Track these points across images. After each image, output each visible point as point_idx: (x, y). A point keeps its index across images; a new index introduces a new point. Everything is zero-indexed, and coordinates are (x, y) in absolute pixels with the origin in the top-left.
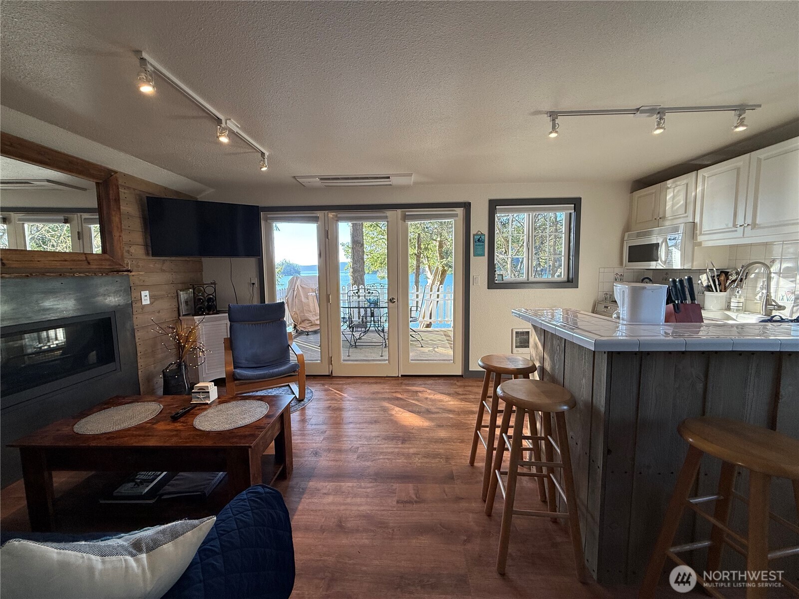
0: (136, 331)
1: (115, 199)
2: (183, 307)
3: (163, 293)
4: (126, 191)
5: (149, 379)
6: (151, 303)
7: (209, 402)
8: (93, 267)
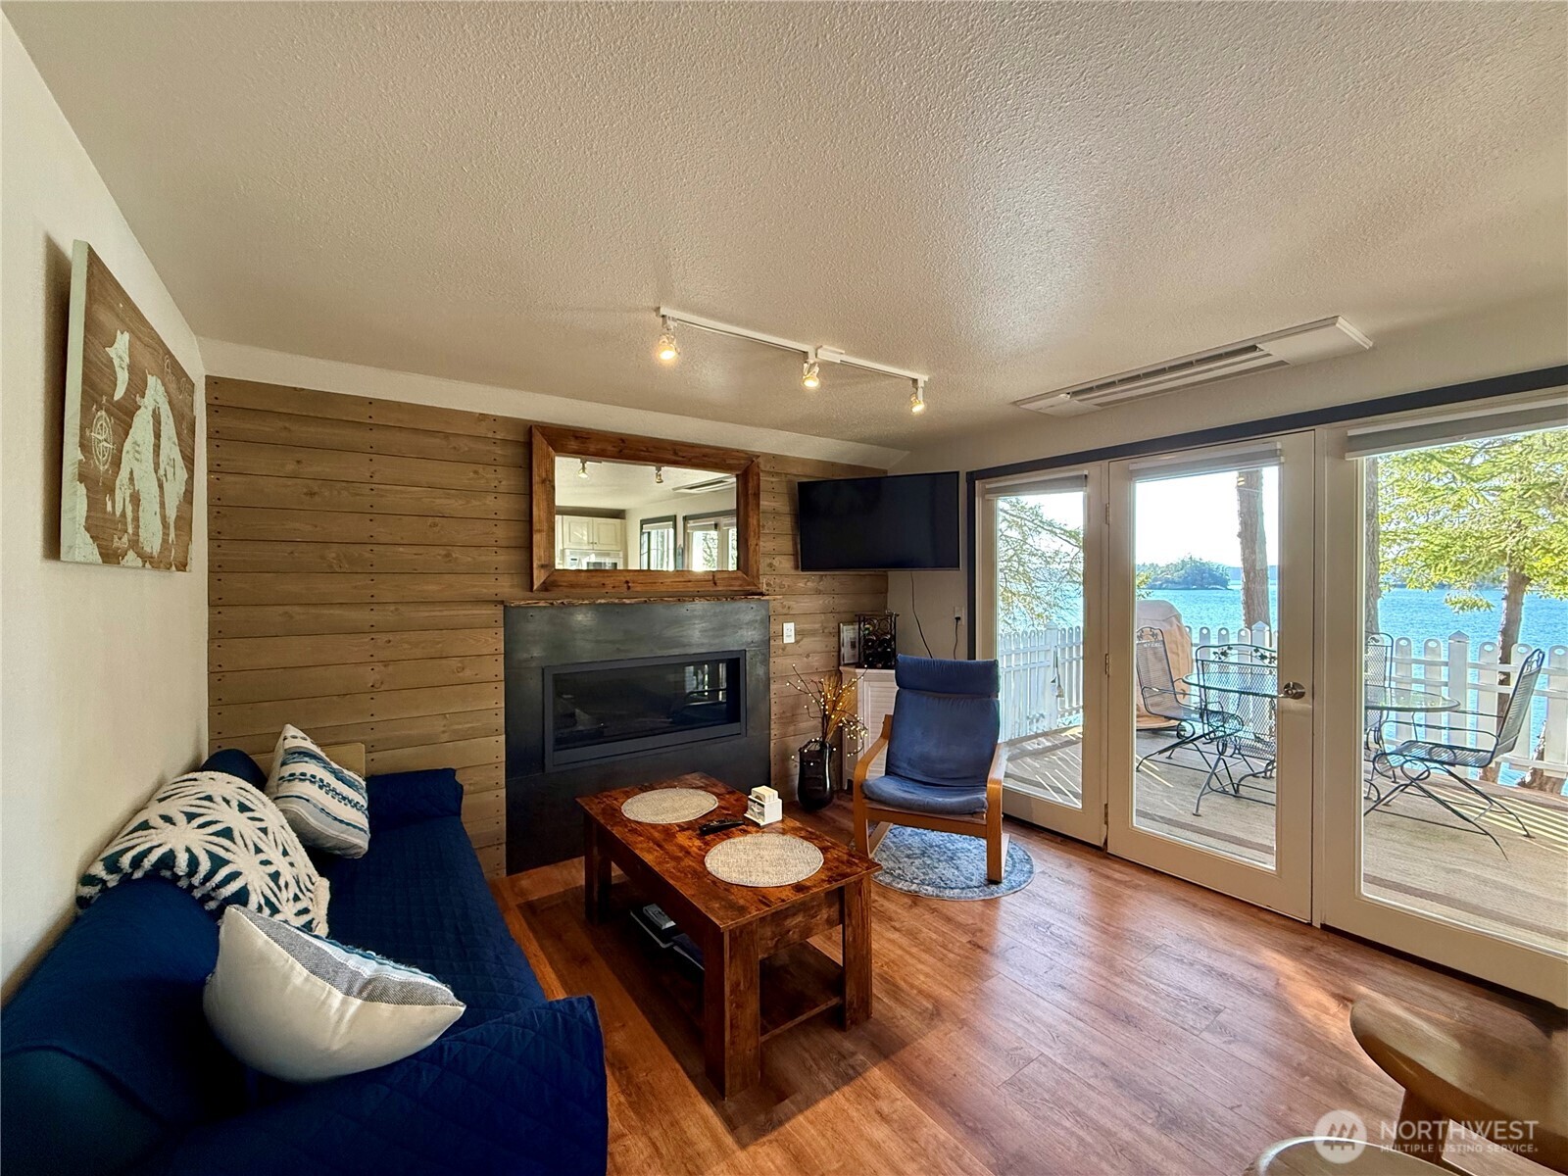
0: (772, 681)
1: (755, 494)
2: (846, 651)
3: (817, 626)
4: (774, 480)
5: (785, 758)
6: (797, 642)
7: (762, 824)
8: (720, 589)
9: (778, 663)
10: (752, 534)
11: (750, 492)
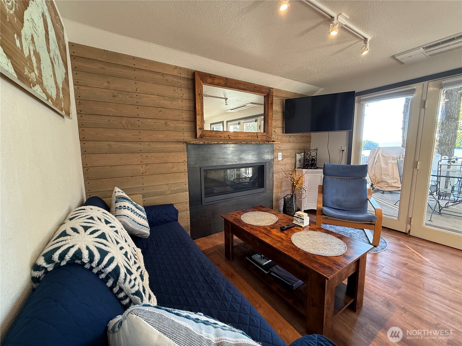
0: (274, 174)
1: (271, 103)
2: (298, 163)
3: (289, 154)
4: (276, 99)
5: (278, 200)
6: (282, 160)
7: (303, 226)
8: (259, 139)
9: (276, 168)
10: (270, 119)
11: (269, 103)
